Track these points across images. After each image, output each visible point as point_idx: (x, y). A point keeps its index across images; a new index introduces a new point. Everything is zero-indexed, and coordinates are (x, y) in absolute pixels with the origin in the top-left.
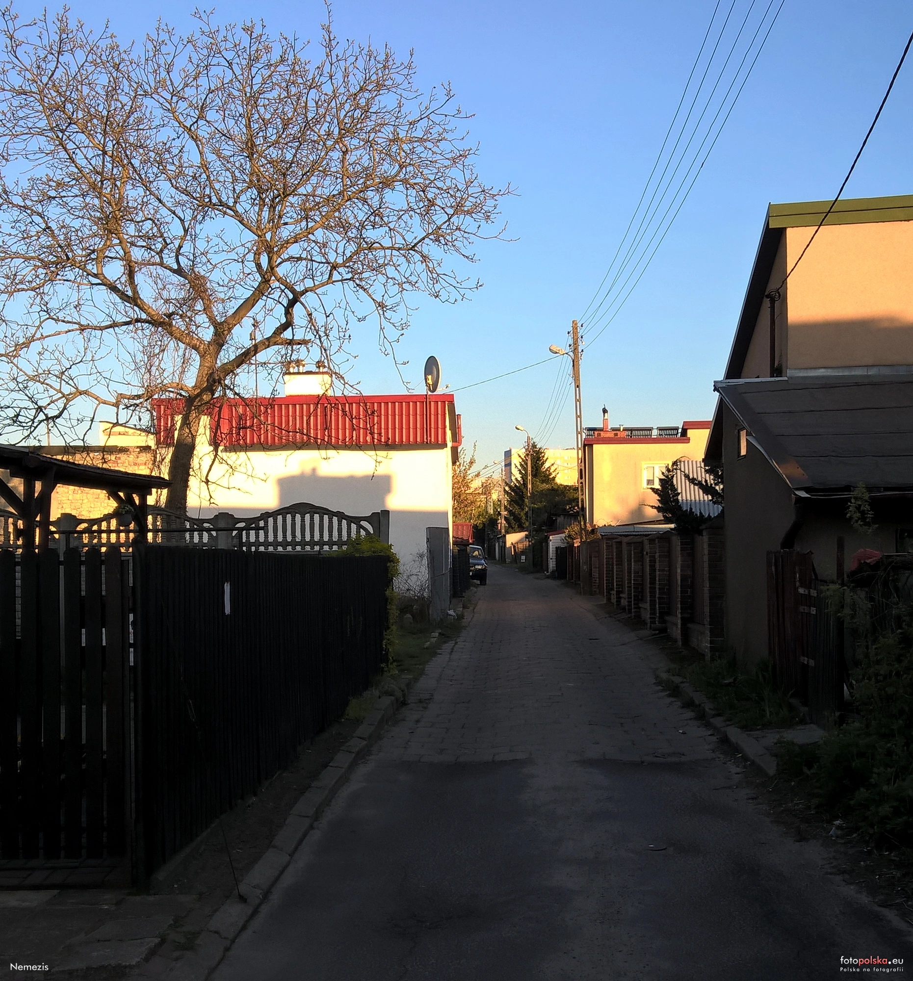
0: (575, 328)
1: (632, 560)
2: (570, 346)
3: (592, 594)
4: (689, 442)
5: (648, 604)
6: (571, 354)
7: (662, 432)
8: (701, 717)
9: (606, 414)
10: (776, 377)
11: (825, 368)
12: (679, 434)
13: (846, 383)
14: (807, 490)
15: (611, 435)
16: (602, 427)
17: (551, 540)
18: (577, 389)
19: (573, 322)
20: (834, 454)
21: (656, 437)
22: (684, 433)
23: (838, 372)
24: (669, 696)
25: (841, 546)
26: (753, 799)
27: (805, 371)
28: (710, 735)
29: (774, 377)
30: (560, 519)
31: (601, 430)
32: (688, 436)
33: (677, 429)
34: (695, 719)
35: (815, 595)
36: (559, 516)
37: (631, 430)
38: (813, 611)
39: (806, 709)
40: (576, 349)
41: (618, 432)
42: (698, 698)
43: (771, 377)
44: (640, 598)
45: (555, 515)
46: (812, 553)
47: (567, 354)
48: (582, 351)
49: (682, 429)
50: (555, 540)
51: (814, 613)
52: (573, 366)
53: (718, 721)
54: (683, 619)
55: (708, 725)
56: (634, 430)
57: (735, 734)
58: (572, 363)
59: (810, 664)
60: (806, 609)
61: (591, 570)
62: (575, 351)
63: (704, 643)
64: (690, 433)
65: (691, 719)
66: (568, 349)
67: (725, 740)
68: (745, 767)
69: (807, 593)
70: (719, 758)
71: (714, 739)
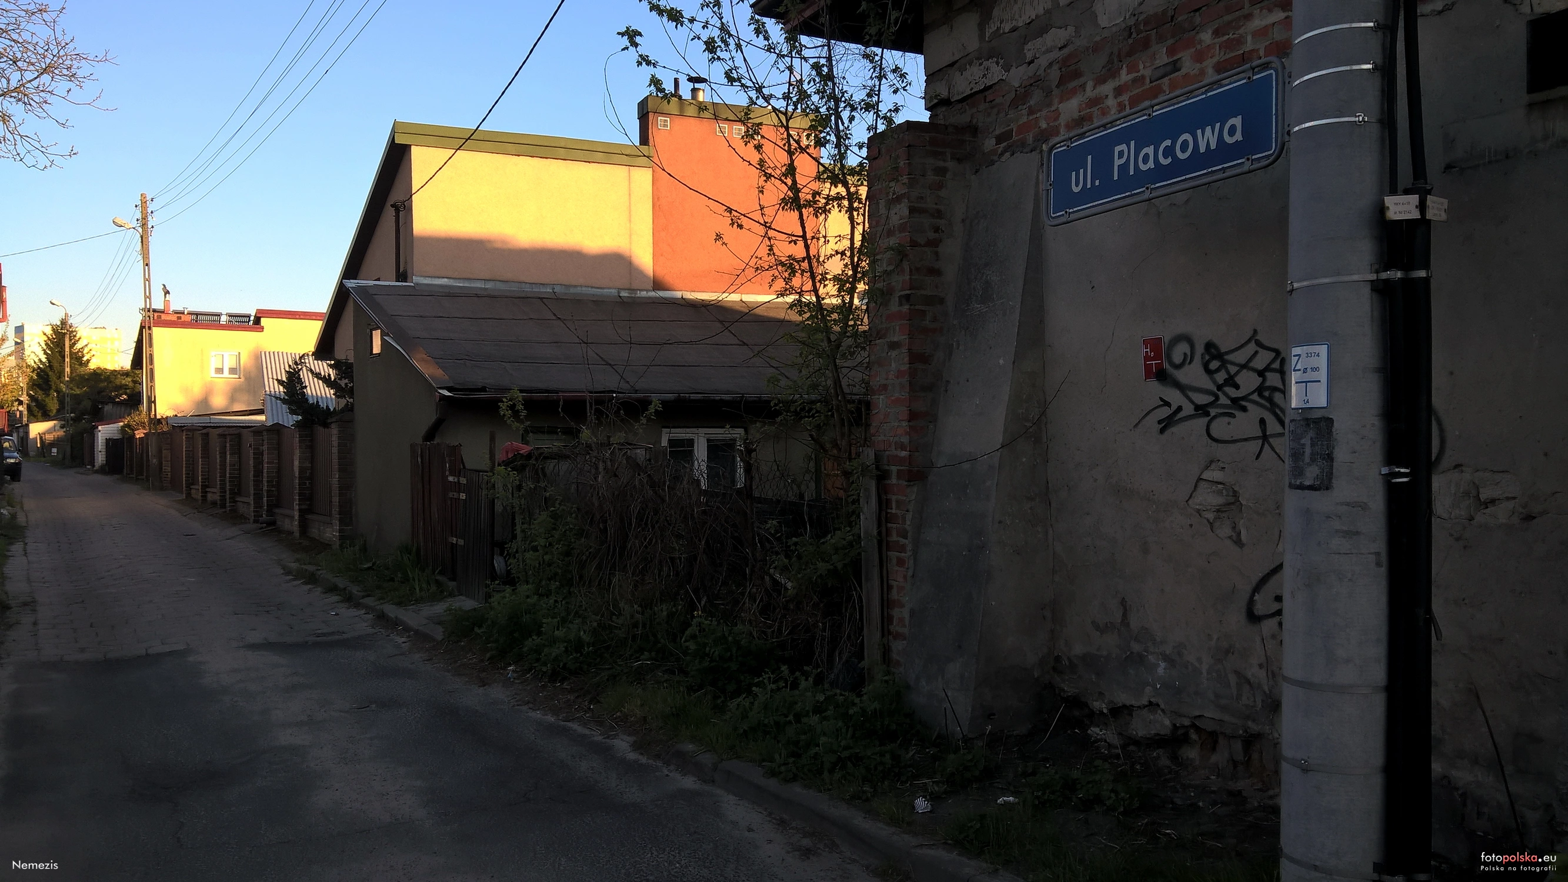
0: (144, 203)
1: (228, 453)
2: (138, 220)
3: (162, 489)
4: (263, 331)
5: (252, 498)
6: (140, 230)
7: (231, 319)
8: (349, 599)
9: (167, 295)
10: (401, 282)
11: (447, 278)
12: (252, 322)
13: (467, 294)
14: (449, 389)
15: (174, 318)
16: (163, 308)
17: (100, 431)
18: (147, 267)
19: (141, 195)
20: (467, 357)
21: (225, 323)
22: (257, 321)
23: (459, 283)
24: (305, 583)
25: (492, 439)
26: (427, 660)
27: (430, 279)
28: (364, 614)
29: (399, 282)
30: (108, 408)
31: (163, 312)
32: (262, 325)
33: (249, 316)
34: (342, 602)
35: (465, 482)
36: (106, 404)
37: (197, 314)
38: (463, 496)
39: (454, 583)
40: (145, 224)
41: (181, 315)
42: (341, 583)
43: (396, 282)
44: (238, 490)
45: (102, 403)
46: (461, 446)
47: (134, 228)
48: (153, 227)
49: (255, 317)
50: (105, 432)
51: (464, 498)
52: (142, 242)
53: (369, 601)
54: (300, 510)
55: (358, 606)
56: (200, 314)
57: (391, 610)
58: (140, 238)
59: (459, 543)
60: (456, 495)
61: (162, 463)
62: (144, 225)
63: (331, 533)
64: (264, 321)
65: (338, 602)
66: (135, 224)
67: (381, 617)
68: (409, 637)
69: (456, 480)
70: (380, 632)
71: (371, 616)
